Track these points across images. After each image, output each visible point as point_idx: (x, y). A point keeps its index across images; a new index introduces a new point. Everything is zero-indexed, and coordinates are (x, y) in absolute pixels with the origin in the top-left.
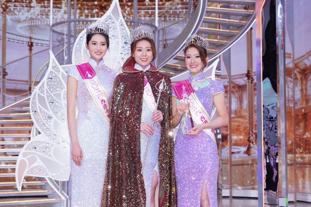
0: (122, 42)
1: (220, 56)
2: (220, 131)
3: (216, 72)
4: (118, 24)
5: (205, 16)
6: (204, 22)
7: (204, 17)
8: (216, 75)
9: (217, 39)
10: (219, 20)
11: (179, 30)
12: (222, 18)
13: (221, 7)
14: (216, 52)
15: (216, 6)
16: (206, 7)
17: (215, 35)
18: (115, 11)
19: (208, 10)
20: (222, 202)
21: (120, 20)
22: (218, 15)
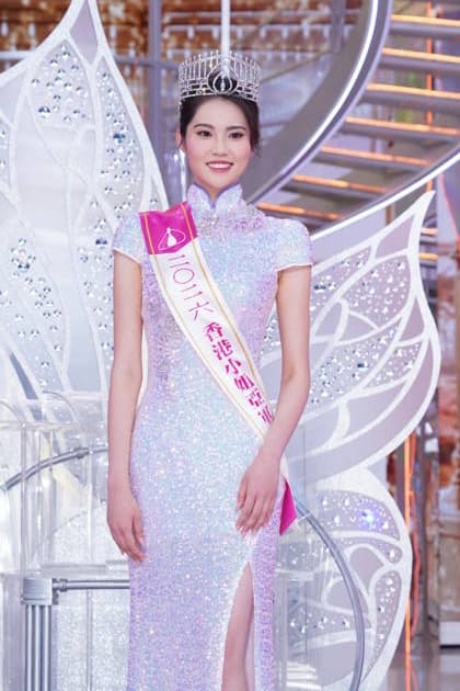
0: (106, 134)
1: (434, 181)
2: (433, 428)
3: (422, 234)
4: (91, 70)
5: (386, 46)
6: (382, 66)
7: (383, 50)
8: (422, 243)
9: (425, 123)
10: (434, 61)
11: (298, 94)
12: (444, 53)
13: (438, 16)
14: (421, 167)
15: (424, 14)
16: (392, 17)
17: (421, 108)
18: (82, 29)
19: (396, 26)
20: (438, 663)
21: (98, 59)
22: (429, 42)
